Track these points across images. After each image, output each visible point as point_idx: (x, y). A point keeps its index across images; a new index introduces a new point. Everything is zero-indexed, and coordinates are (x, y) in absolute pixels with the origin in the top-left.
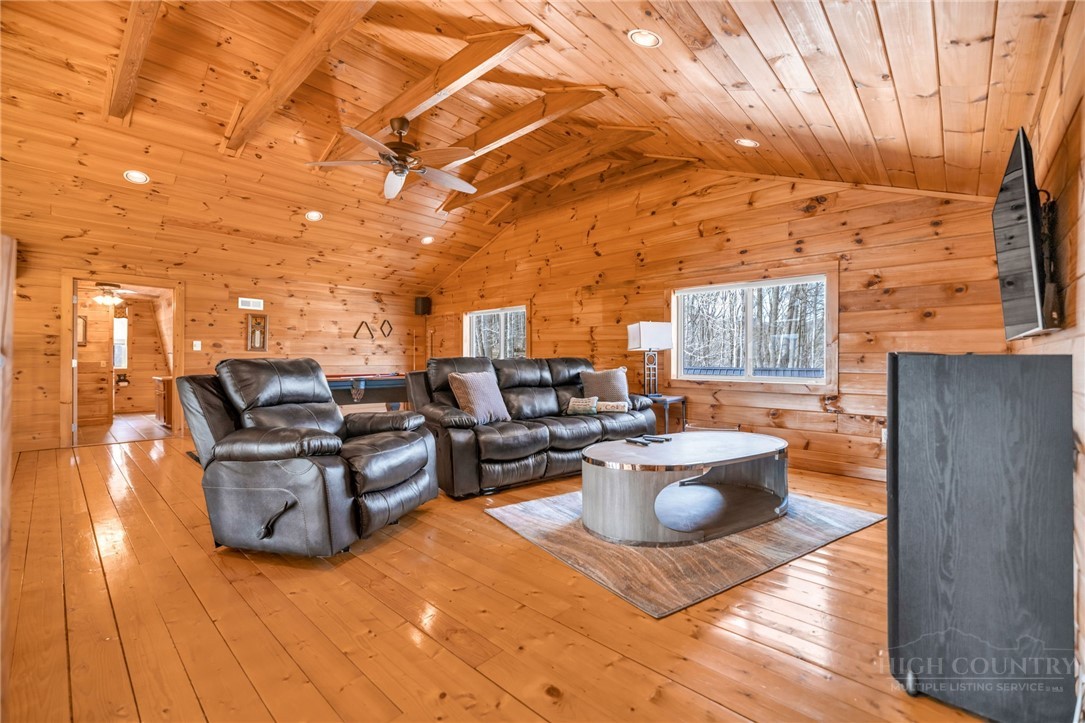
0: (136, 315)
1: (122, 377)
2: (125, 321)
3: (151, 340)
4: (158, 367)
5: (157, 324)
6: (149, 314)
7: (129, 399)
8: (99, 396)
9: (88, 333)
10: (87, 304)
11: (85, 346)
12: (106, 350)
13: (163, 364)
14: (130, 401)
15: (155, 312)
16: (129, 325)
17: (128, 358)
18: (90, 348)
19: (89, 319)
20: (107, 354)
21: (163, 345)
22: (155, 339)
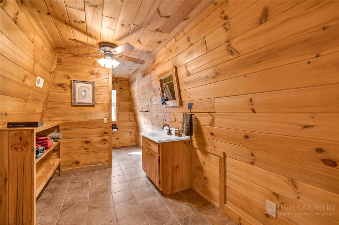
0: (121, 88)
1: (114, 126)
2: (115, 91)
3: (127, 104)
4: (131, 120)
5: (130, 93)
6: (127, 88)
7: (118, 139)
8: (103, 146)
9: (95, 96)
10: (95, 72)
11: (93, 106)
12: (107, 110)
13: (133, 118)
14: (118, 140)
15: (129, 86)
16: (117, 94)
17: (117, 115)
18: (98, 108)
19: (96, 84)
20: (108, 113)
21: (133, 106)
22: (130, 103)
